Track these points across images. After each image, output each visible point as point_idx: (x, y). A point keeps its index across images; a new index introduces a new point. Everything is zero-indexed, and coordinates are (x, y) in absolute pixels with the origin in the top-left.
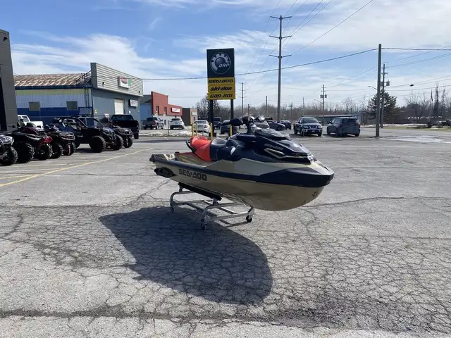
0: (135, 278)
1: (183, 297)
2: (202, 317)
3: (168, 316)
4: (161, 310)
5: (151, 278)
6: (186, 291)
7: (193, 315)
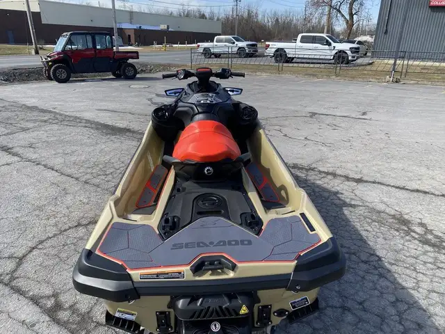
0: (342, 194)
1: (309, 178)
2: (302, 169)
3: (320, 172)
4: (323, 175)
5: (329, 191)
6: (306, 180)
7: (307, 170)
